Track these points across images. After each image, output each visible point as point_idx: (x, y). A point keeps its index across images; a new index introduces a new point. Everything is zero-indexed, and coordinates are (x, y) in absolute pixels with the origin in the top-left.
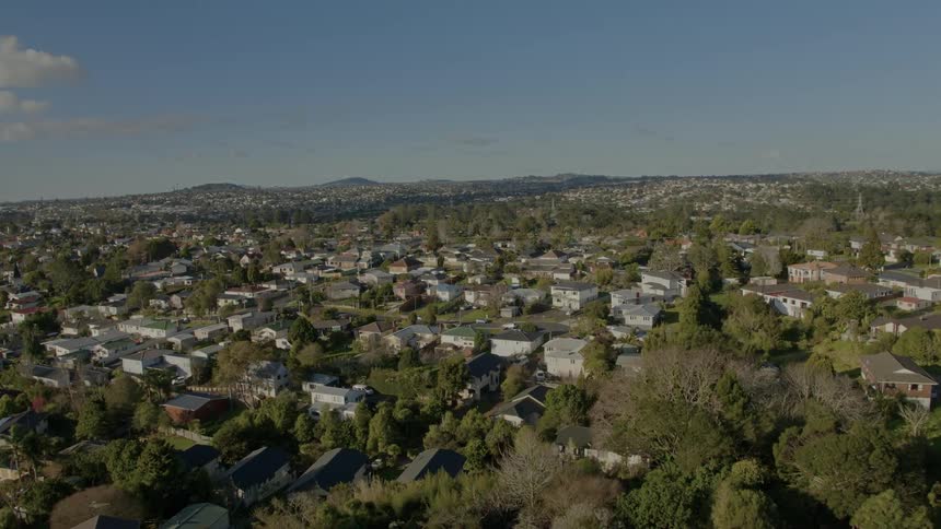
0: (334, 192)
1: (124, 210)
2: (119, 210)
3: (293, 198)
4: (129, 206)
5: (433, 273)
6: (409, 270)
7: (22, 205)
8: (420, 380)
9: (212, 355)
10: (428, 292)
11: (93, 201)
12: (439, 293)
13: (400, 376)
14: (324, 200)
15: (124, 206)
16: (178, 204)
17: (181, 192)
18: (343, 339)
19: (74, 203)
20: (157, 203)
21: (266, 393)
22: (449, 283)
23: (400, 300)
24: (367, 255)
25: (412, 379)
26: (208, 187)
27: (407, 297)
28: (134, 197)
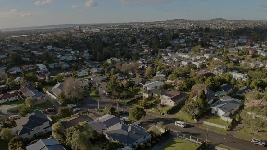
0: (213, 22)
1: (155, 25)
2: (154, 25)
3: (201, 24)
4: (156, 24)
5: (258, 48)
6: (251, 47)
7: (129, 23)
8: (263, 75)
9: (203, 63)
10: (259, 53)
11: (146, 23)
12: (262, 54)
13: (257, 73)
14: (211, 24)
15: (155, 24)
16: (169, 24)
17: (169, 21)
18: (236, 63)
19: (142, 23)
20: (164, 24)
21: (220, 73)
22: (264, 51)
23: (250, 55)
24: (236, 41)
25: (260, 74)
26: (176, 20)
27: (252, 54)
28: (157, 22)
